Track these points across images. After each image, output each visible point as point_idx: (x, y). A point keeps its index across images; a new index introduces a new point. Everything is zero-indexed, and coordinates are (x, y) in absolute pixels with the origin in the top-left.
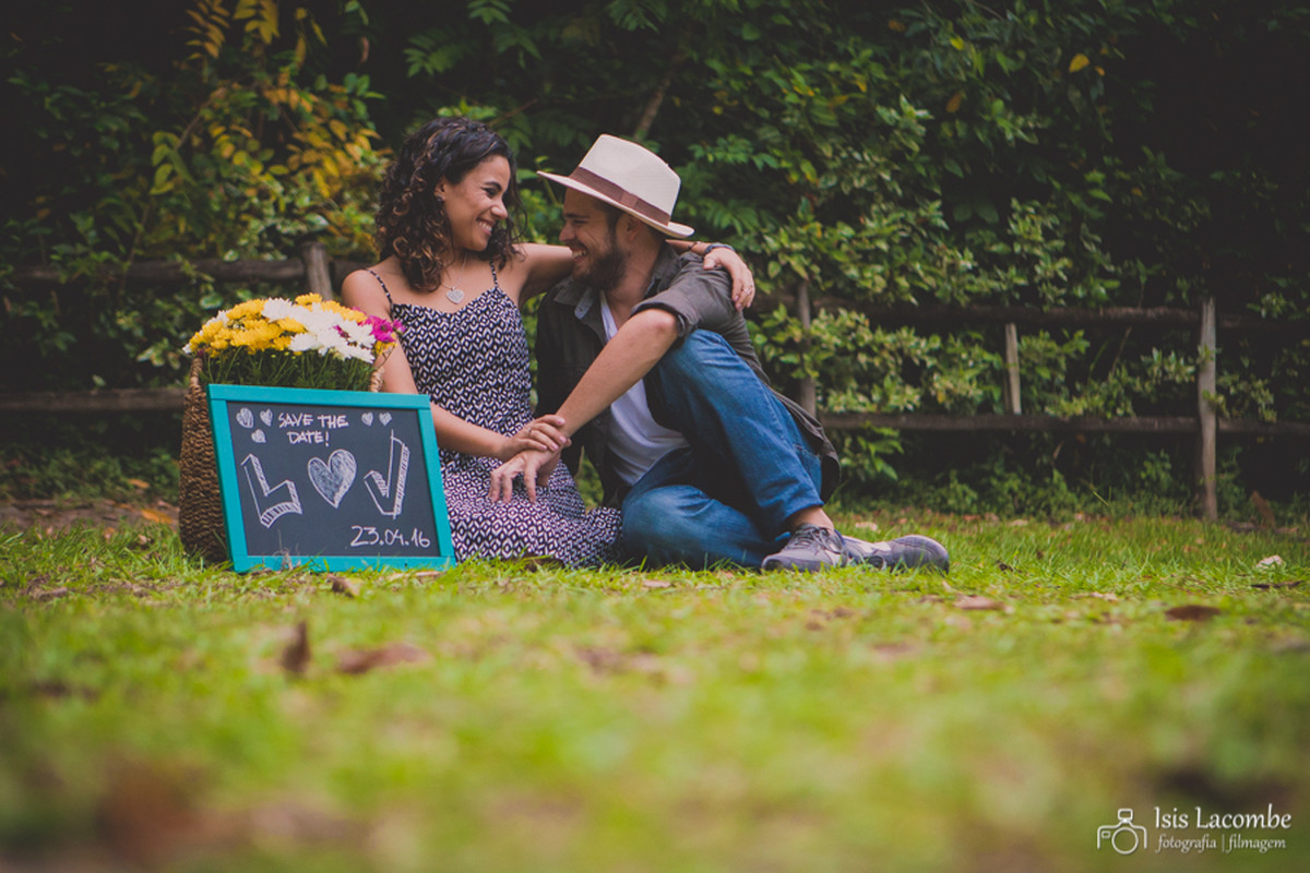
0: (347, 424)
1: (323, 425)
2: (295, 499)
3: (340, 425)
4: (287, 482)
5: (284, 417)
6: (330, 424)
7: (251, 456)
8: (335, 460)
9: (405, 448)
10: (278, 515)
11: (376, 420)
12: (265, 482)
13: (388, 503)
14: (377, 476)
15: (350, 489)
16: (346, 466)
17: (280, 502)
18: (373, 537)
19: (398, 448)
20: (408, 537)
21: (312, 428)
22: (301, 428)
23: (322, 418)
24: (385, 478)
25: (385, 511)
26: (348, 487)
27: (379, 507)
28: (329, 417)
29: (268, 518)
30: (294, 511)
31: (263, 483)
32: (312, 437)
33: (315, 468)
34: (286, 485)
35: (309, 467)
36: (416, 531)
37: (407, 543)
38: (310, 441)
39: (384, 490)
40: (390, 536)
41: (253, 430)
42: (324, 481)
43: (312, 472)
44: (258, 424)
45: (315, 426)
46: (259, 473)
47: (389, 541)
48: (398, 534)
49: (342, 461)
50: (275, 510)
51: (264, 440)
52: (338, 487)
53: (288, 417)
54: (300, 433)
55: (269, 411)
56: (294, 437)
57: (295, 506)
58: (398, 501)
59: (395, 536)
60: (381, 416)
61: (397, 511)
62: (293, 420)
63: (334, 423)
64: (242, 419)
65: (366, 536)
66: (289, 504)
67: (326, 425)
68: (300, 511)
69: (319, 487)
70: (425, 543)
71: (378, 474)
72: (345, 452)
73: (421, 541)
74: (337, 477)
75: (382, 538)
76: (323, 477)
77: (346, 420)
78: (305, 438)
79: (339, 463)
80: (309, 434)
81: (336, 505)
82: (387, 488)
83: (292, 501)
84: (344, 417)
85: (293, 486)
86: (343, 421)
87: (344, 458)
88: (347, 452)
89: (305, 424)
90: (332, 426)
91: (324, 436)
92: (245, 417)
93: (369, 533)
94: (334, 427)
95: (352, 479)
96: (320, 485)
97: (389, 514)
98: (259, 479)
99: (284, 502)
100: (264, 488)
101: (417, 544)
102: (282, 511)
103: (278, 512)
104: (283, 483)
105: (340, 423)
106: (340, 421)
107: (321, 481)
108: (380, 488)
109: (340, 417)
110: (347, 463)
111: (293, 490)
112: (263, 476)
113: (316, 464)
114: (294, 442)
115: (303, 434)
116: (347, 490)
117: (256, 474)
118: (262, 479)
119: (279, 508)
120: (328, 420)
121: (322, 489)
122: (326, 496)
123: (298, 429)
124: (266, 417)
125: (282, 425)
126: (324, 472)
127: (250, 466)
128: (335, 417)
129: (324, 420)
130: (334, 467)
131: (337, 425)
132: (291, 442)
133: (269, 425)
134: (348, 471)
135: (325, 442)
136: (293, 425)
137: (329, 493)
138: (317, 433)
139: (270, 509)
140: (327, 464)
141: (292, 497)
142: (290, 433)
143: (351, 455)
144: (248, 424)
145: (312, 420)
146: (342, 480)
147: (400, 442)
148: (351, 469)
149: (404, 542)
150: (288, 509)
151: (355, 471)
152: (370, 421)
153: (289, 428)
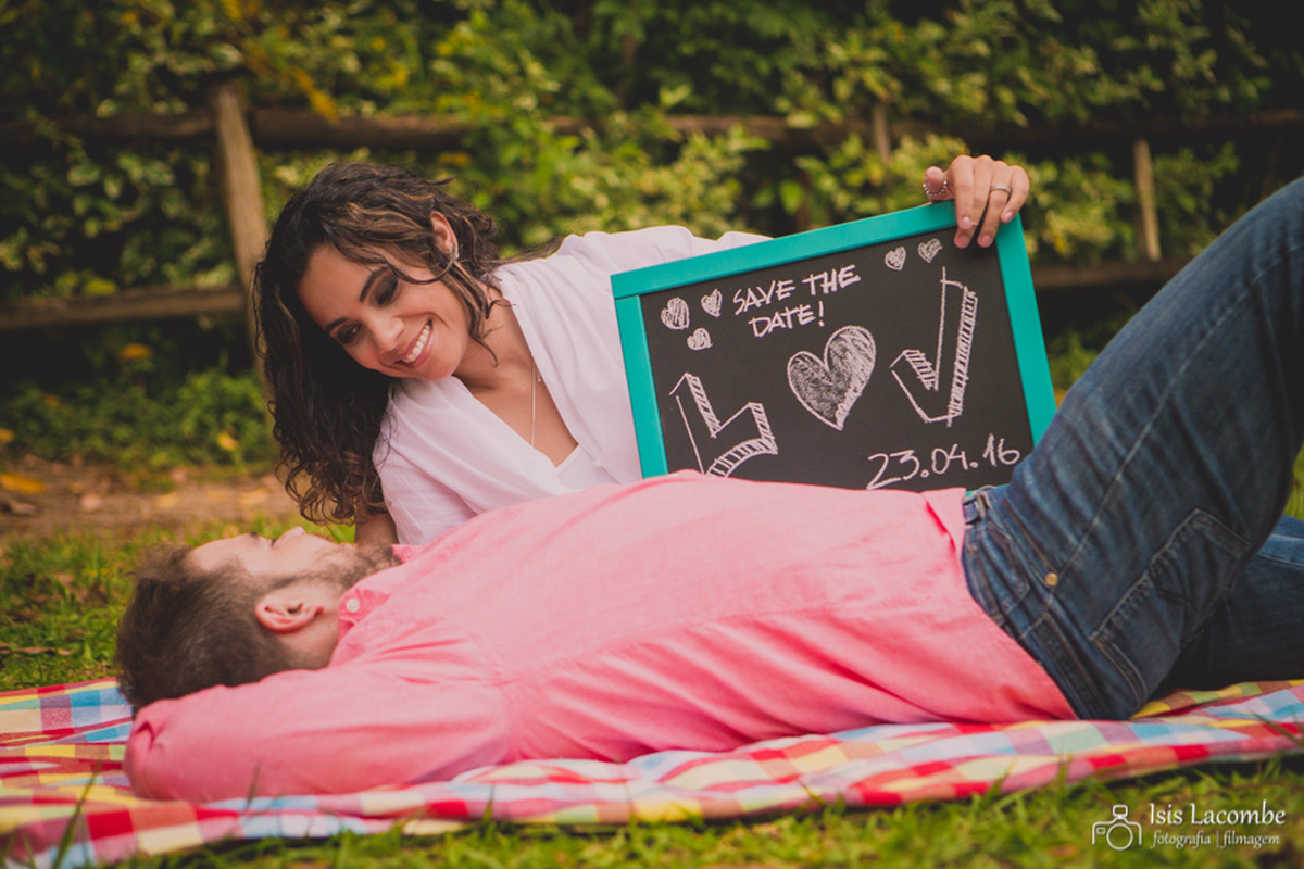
0: (857, 279)
1: (813, 292)
2: (766, 433)
3: (843, 285)
4: (750, 405)
5: (744, 295)
6: (825, 286)
7: (687, 375)
8: (836, 348)
9: (968, 294)
11: (913, 258)
12: (712, 413)
13: (936, 402)
14: (915, 358)
15: (864, 391)
16: (857, 351)
17: (737, 444)
18: (911, 464)
19: (955, 297)
20: (975, 452)
21: (791, 302)
22: (777, 306)
23: (812, 279)
24: (931, 357)
25: (930, 417)
26: (861, 388)
27: (920, 411)
28: (825, 275)
30: (765, 451)
31: (710, 418)
32: (795, 317)
33: (801, 372)
34: (749, 409)
35: (789, 370)
36: (992, 438)
37: (974, 465)
38: (790, 326)
39: (929, 378)
40: (940, 457)
41: (690, 332)
42: (817, 389)
43: (795, 378)
44: (699, 318)
45: (800, 296)
46: (701, 400)
47: (939, 469)
48: (958, 453)
49: (850, 346)
50: (730, 458)
51: (708, 344)
52: (841, 393)
53: (751, 293)
54: (772, 317)
55: (716, 292)
56: (762, 326)
58: (957, 393)
59: (950, 457)
60: (922, 248)
61: (955, 409)
62: (759, 296)
63: (833, 283)
64: (671, 318)
65: (895, 468)
66: (754, 442)
67: (819, 289)
68: (774, 450)
69: (809, 401)
70: (1008, 457)
71: (918, 353)
72: (855, 329)
73: (1001, 455)
74: (838, 375)
75: (926, 464)
76: (816, 381)
77: (855, 272)
78: (781, 323)
79: (845, 350)
80: (788, 314)
81: (839, 426)
82: (936, 374)
83: (760, 436)
84: (852, 267)
85: (762, 409)
86: (851, 274)
87: (853, 340)
88: (859, 328)
89: (781, 297)
90: (830, 288)
91: (815, 310)
92: (675, 313)
93: (902, 461)
94: (834, 289)
95: (869, 373)
96: (809, 398)
97: (939, 419)
98: (702, 411)
99: (745, 440)
100: (709, 423)
101: (993, 462)
102: (742, 456)
103: (735, 460)
104: (745, 408)
105: (845, 279)
106: (845, 277)
107: (811, 390)
108: (922, 377)
109: (843, 270)
110: (859, 349)
111: (761, 417)
112: (708, 405)
113: (801, 362)
114: (761, 335)
115: (777, 316)
116: (859, 394)
117: (695, 404)
118: (706, 410)
119: (736, 452)
120: (822, 280)
121: (814, 402)
122: (821, 413)
123: (767, 310)
124: (711, 304)
125: (740, 310)
126: (817, 371)
127: (685, 389)
128: (834, 272)
129: (815, 281)
130: (835, 359)
131: (838, 285)
132: (757, 334)
133: (718, 315)
134: (861, 360)
135: (818, 319)
136: (759, 305)
137: (826, 407)
138: (802, 309)
139: (722, 458)
140: (822, 358)
141: (761, 429)
142: (754, 321)
143: (867, 332)
144: (681, 323)
145: (793, 288)
146: (849, 380)
147: (959, 284)
148: (866, 356)
149: (968, 463)
150: (754, 450)
151: (873, 358)
152: (902, 262)
153: (753, 311)
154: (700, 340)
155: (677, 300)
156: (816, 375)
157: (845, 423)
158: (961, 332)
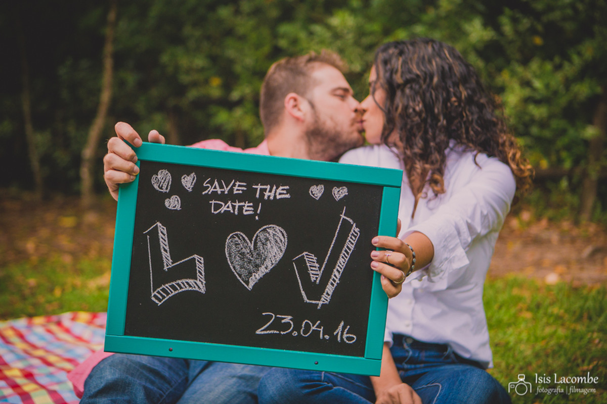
0: (288, 196)
1: (257, 196)
2: (201, 277)
3: (278, 197)
4: (196, 256)
5: (211, 183)
6: (267, 194)
7: (159, 224)
8: (262, 236)
9: (355, 229)
10: (174, 293)
11: (328, 194)
12: (168, 254)
13: (316, 290)
14: (310, 259)
15: (272, 270)
16: (274, 243)
17: (180, 279)
18: (288, 326)
19: (346, 227)
20: (330, 330)
21: (241, 198)
22: (231, 197)
23: (259, 187)
24: (320, 262)
25: (308, 299)
26: (270, 267)
27: (303, 293)
28: (268, 187)
29: (159, 296)
30: (197, 289)
31: (166, 256)
32: (241, 208)
33: (234, 245)
34: (194, 259)
35: (227, 241)
36: (342, 323)
37: (327, 337)
38: (236, 213)
39: (315, 274)
40: (308, 327)
41: (168, 196)
42: (242, 259)
43: (230, 248)
44: (177, 188)
45: (249, 195)
46: (164, 243)
47: (305, 332)
48: (319, 327)
49: (271, 238)
50: (173, 287)
51: (178, 208)
52: (257, 266)
53: (216, 182)
54: (226, 203)
55: (193, 174)
56: (218, 207)
57: (199, 285)
58: (330, 289)
59: (314, 328)
60: (335, 190)
61: (325, 299)
62: (221, 187)
63: (272, 194)
64: (158, 182)
65: (278, 325)
66: (191, 281)
67: (262, 195)
68: (203, 290)
69: (235, 265)
70: (349, 339)
71: (313, 256)
72: (278, 228)
73: (345, 336)
74: (258, 254)
75: (297, 328)
76: (243, 254)
77: (288, 191)
78: (231, 209)
79: (267, 239)
80: (237, 204)
81: (250, 287)
82: (320, 273)
83: (196, 279)
84: (287, 187)
85: (202, 262)
86: (285, 192)
87: (274, 235)
88: (280, 228)
89: (235, 192)
90: (269, 197)
91: (255, 207)
92: (162, 180)
93: (283, 321)
94: (272, 198)
95: (278, 259)
96: (236, 263)
97: (314, 302)
98: (162, 251)
99: (186, 278)
100: (165, 260)
101: (339, 339)
102: (181, 288)
103: (175, 289)
104: (192, 257)
105: (280, 194)
106: (281, 193)
107: (238, 258)
108: (311, 272)
109: (281, 188)
110: (276, 242)
111: (200, 266)
112: (167, 248)
113: (237, 239)
114: (216, 213)
115: (229, 203)
116: (267, 271)
117: (159, 245)
118: (165, 250)
119: (178, 284)
120: (265, 190)
121: (238, 267)
122: (240, 276)
123: (224, 198)
124: (188, 182)
125: (206, 192)
126: (246, 247)
127: (154, 233)
128: (275, 187)
129: (261, 189)
130: (259, 244)
131: (275, 196)
132: (213, 211)
133: (190, 190)
134: (275, 249)
135: (256, 214)
136: (219, 193)
137: (244, 272)
138: (247, 204)
139: (167, 285)
140: (251, 241)
141: (198, 274)
142: (213, 202)
143: (284, 232)
144: (164, 187)
145: (245, 189)
146: (265, 260)
147: (351, 221)
148: (280, 247)
149: (323, 336)
150: (190, 286)
151: (284, 250)
152: (320, 195)
153: (214, 195)
154: (173, 203)
155: (165, 172)
156: (244, 250)
157: (254, 287)
158: (343, 252)
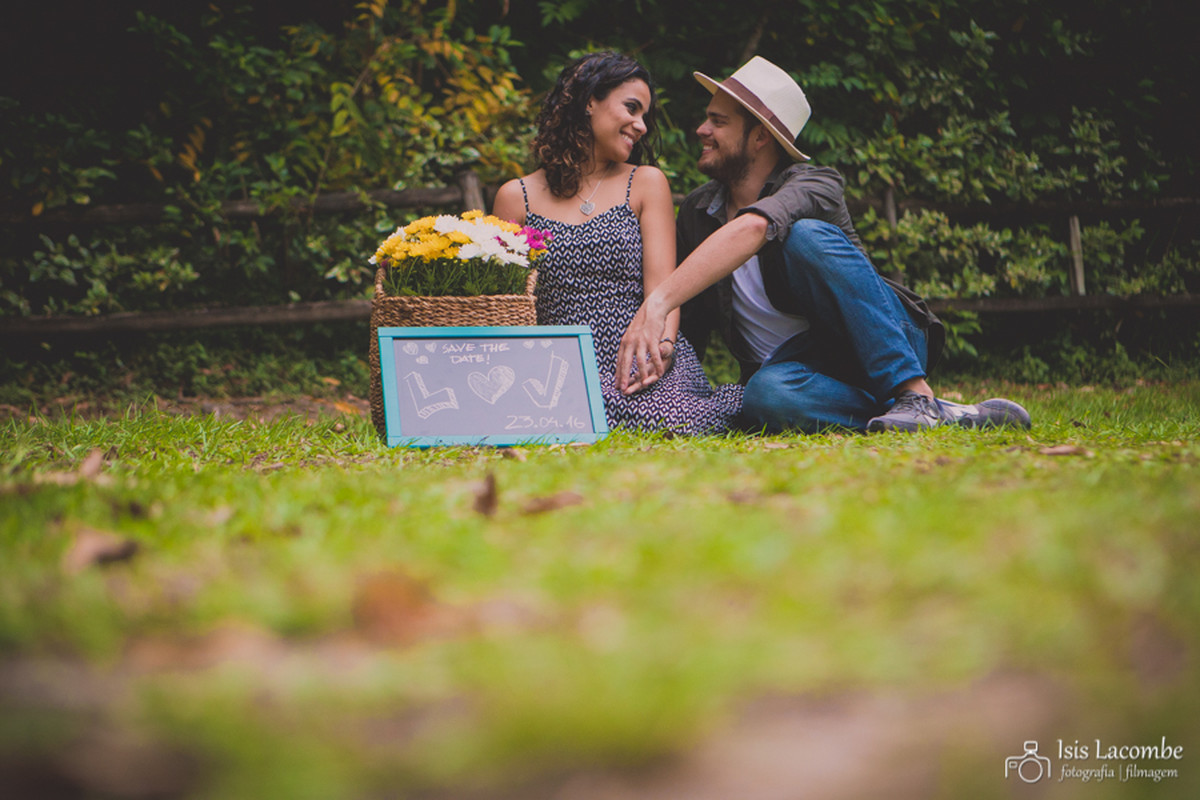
0: (508, 349)
1: (485, 351)
2: (454, 401)
3: (501, 350)
4: (447, 389)
6: (491, 350)
7: (414, 373)
8: (494, 373)
9: (564, 363)
10: (436, 411)
11: (537, 345)
12: (425, 389)
13: (547, 399)
14: (535, 383)
15: (508, 391)
16: (505, 376)
17: (438, 402)
18: (529, 422)
19: (557, 363)
20: (563, 422)
21: (473, 353)
22: (465, 353)
23: (485, 346)
24: (543, 383)
25: (541, 405)
26: (506, 390)
27: (535, 402)
28: (492, 345)
29: (425, 413)
30: (452, 407)
31: (424, 391)
32: (474, 359)
34: (445, 391)
35: (469, 378)
36: (571, 418)
37: (562, 426)
38: (472, 361)
39: (541, 391)
40: (544, 422)
41: (418, 356)
42: (483, 387)
43: (471, 382)
44: (423, 352)
46: (421, 384)
47: (544, 425)
48: (553, 420)
49: (502, 373)
50: (433, 407)
51: (427, 362)
52: (496, 390)
53: (452, 346)
55: (433, 343)
56: (456, 359)
57: (454, 404)
58: (555, 398)
59: (550, 422)
60: (543, 342)
61: (554, 403)
62: (457, 349)
63: (496, 349)
64: (408, 350)
65: (521, 422)
66: (446, 403)
67: (488, 350)
68: (457, 407)
69: (478, 391)
70: (580, 425)
71: (536, 381)
72: (505, 368)
73: (576, 424)
74: (496, 384)
76: (482, 384)
77: (507, 346)
78: (467, 360)
79: (499, 375)
80: (471, 357)
81: (493, 403)
82: (545, 389)
83: (450, 401)
87: (503, 371)
89: (468, 351)
90: (494, 350)
91: (485, 357)
92: (411, 349)
93: (524, 419)
94: (496, 351)
95: (511, 385)
97: (545, 407)
98: (421, 388)
99: (442, 401)
100: (424, 393)
101: (571, 426)
102: (440, 407)
103: (435, 409)
108: (538, 390)
109: (502, 345)
111: (450, 392)
112: (424, 386)
115: (465, 357)
116: (504, 392)
117: (417, 385)
119: (437, 405)
120: (490, 347)
122: (483, 396)
125: (446, 352)
127: (412, 379)
128: (497, 345)
131: (498, 350)
132: (453, 362)
134: (507, 379)
135: (486, 360)
137: (486, 394)
138: (478, 356)
139: (429, 407)
141: (451, 398)
142: (453, 357)
143: (511, 369)
146: (500, 386)
147: (560, 358)
148: (510, 378)
149: (559, 426)
150: (446, 406)
151: (513, 379)
153: (452, 353)
154: (422, 360)
158: (560, 376)
